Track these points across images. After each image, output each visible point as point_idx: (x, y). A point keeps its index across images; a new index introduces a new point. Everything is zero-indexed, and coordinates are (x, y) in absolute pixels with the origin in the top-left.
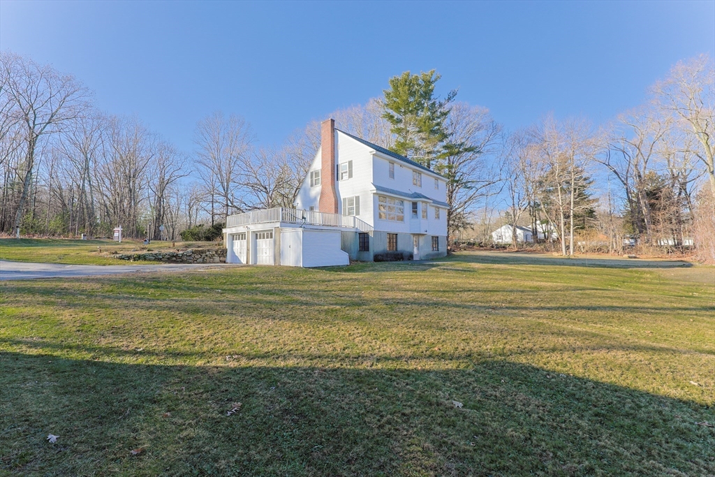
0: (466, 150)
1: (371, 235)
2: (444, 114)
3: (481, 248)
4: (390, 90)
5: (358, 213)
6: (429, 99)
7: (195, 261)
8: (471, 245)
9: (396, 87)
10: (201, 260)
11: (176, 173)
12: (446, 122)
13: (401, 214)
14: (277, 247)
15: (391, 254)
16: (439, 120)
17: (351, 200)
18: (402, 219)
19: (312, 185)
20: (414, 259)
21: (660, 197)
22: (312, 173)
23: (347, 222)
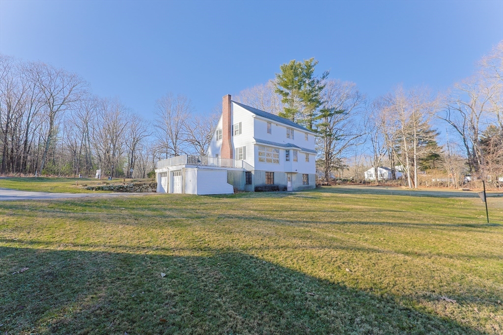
0: (337, 112)
1: (253, 173)
2: (321, 88)
3: (353, 183)
4: (281, 73)
5: (245, 158)
6: (310, 78)
7: (135, 191)
8: (345, 181)
9: (285, 71)
10: (139, 190)
11: (143, 134)
12: (321, 93)
13: (277, 159)
14: (183, 181)
15: (269, 187)
16: (316, 93)
17: (241, 149)
18: (278, 162)
19: (217, 140)
20: (288, 190)
21: (490, 144)
22: (217, 131)
23: (238, 164)
